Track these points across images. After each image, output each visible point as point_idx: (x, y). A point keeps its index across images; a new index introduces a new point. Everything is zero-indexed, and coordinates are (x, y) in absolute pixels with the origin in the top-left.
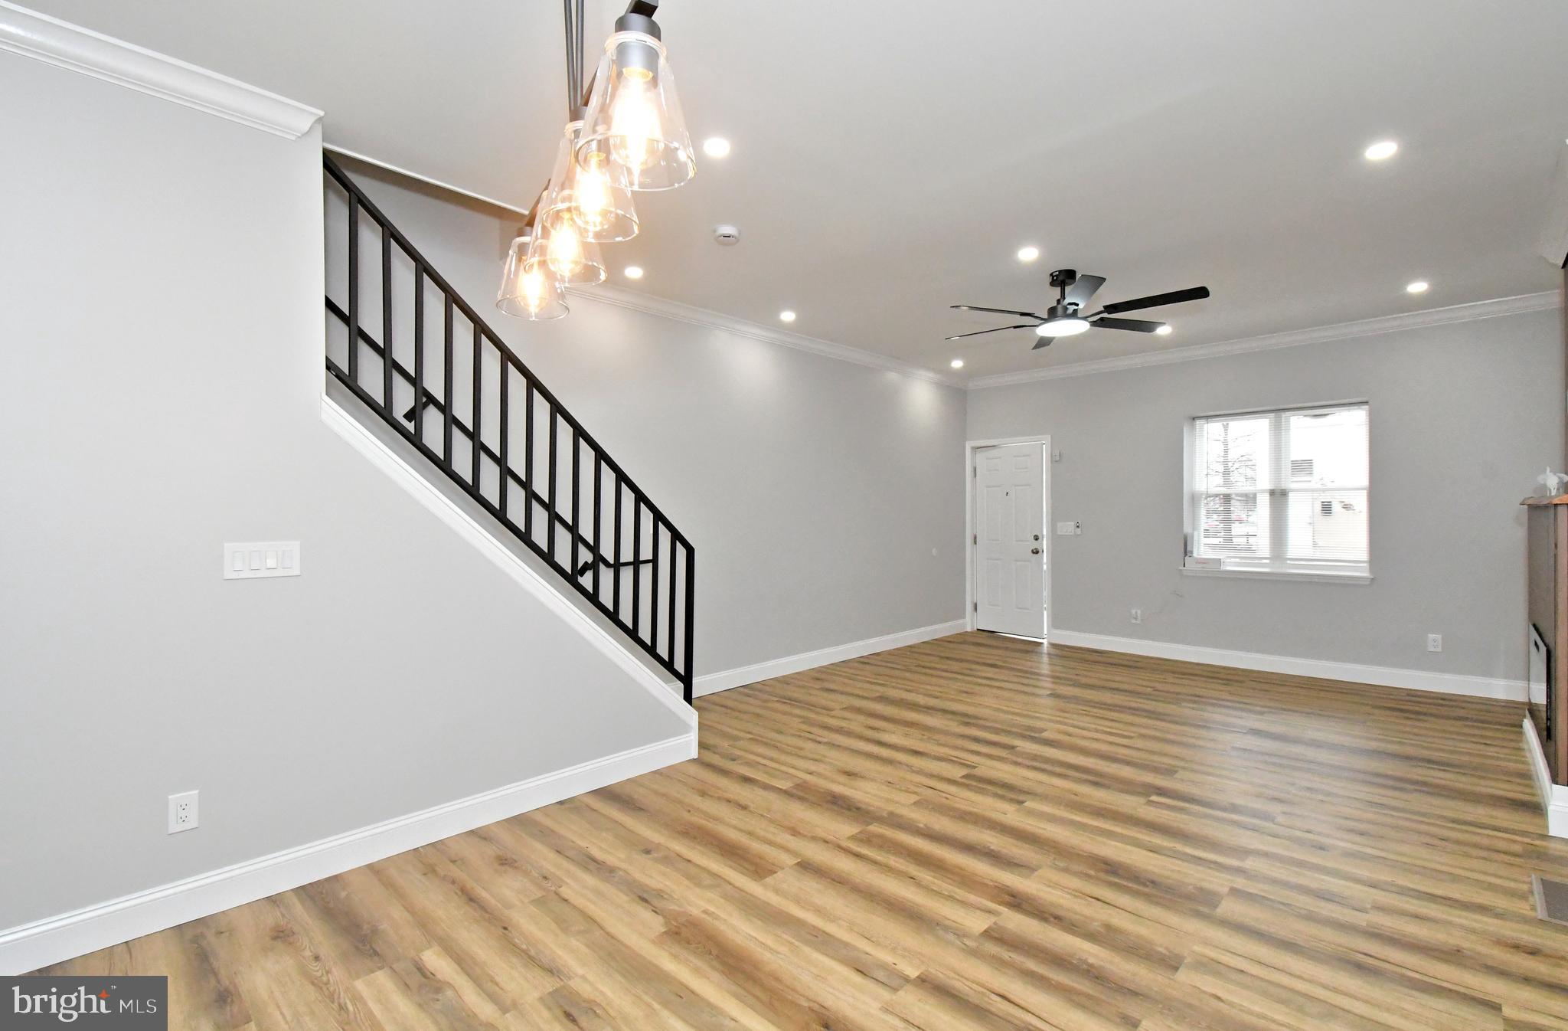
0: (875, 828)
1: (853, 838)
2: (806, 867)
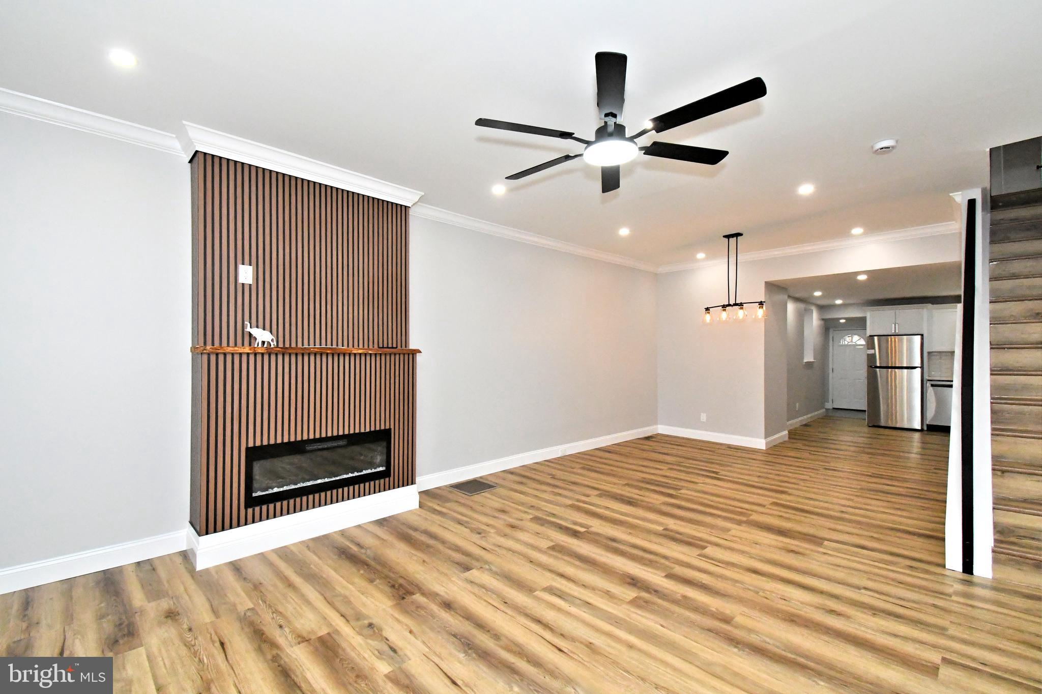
0: (744, 519)
1: (751, 515)
2: (764, 506)
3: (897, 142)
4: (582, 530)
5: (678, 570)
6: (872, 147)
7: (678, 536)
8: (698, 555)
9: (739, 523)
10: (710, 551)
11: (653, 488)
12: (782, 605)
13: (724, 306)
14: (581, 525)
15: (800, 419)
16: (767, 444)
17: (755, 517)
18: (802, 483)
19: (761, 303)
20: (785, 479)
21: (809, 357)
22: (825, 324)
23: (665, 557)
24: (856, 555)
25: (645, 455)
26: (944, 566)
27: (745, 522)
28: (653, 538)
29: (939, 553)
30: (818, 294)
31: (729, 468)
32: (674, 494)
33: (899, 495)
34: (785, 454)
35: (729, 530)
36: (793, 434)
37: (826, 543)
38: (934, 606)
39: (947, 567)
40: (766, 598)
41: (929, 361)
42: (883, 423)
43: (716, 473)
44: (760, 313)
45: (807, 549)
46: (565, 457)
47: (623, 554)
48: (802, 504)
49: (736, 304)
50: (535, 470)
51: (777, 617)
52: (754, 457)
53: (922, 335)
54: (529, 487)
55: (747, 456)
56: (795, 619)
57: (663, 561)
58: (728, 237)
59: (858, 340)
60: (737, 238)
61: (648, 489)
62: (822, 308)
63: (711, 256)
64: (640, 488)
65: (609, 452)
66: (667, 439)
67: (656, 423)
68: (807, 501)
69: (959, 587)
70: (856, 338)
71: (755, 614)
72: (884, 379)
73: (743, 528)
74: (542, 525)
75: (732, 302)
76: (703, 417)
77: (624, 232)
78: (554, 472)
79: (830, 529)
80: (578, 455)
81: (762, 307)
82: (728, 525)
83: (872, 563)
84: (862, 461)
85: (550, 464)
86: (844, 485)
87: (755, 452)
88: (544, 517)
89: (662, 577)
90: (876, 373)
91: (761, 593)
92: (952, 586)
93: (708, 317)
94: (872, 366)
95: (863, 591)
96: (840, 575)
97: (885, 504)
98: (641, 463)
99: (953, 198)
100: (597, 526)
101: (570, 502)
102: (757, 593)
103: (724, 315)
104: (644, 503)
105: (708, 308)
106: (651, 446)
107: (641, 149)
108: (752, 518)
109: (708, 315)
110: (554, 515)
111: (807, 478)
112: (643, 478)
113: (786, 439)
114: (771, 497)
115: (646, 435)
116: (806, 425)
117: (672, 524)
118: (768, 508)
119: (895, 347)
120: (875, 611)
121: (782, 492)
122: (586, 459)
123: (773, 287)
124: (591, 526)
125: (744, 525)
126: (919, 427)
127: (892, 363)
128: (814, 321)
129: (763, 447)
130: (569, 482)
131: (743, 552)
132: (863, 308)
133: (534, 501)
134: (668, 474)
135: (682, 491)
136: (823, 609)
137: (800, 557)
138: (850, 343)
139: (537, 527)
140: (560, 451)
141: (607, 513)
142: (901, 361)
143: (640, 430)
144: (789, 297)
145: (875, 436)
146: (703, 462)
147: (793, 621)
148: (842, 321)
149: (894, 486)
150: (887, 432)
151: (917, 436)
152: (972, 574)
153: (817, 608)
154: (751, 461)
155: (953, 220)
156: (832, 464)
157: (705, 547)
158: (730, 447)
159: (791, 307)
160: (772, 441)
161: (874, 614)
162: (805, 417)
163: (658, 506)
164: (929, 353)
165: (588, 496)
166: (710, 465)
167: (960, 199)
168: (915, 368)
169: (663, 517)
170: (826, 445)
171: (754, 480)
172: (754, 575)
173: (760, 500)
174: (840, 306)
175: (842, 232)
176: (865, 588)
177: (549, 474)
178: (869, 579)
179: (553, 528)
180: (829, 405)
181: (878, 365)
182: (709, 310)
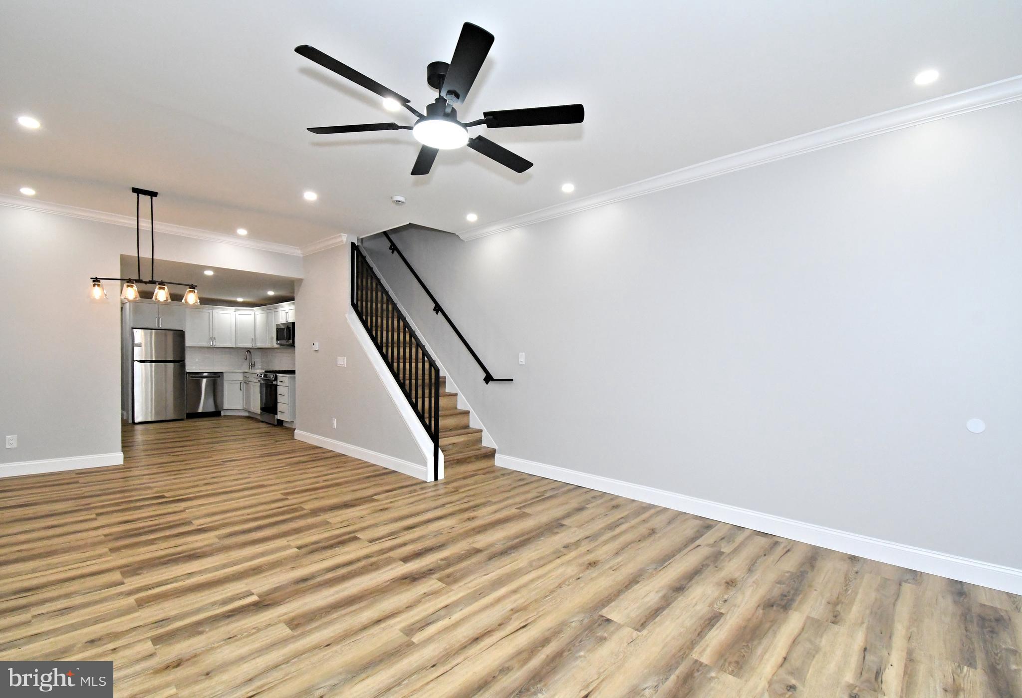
3: (406, 200)
6: (392, 198)
58: (139, 191)
60: (152, 199)
93: (97, 292)
129: (122, 462)
182: (99, 282)
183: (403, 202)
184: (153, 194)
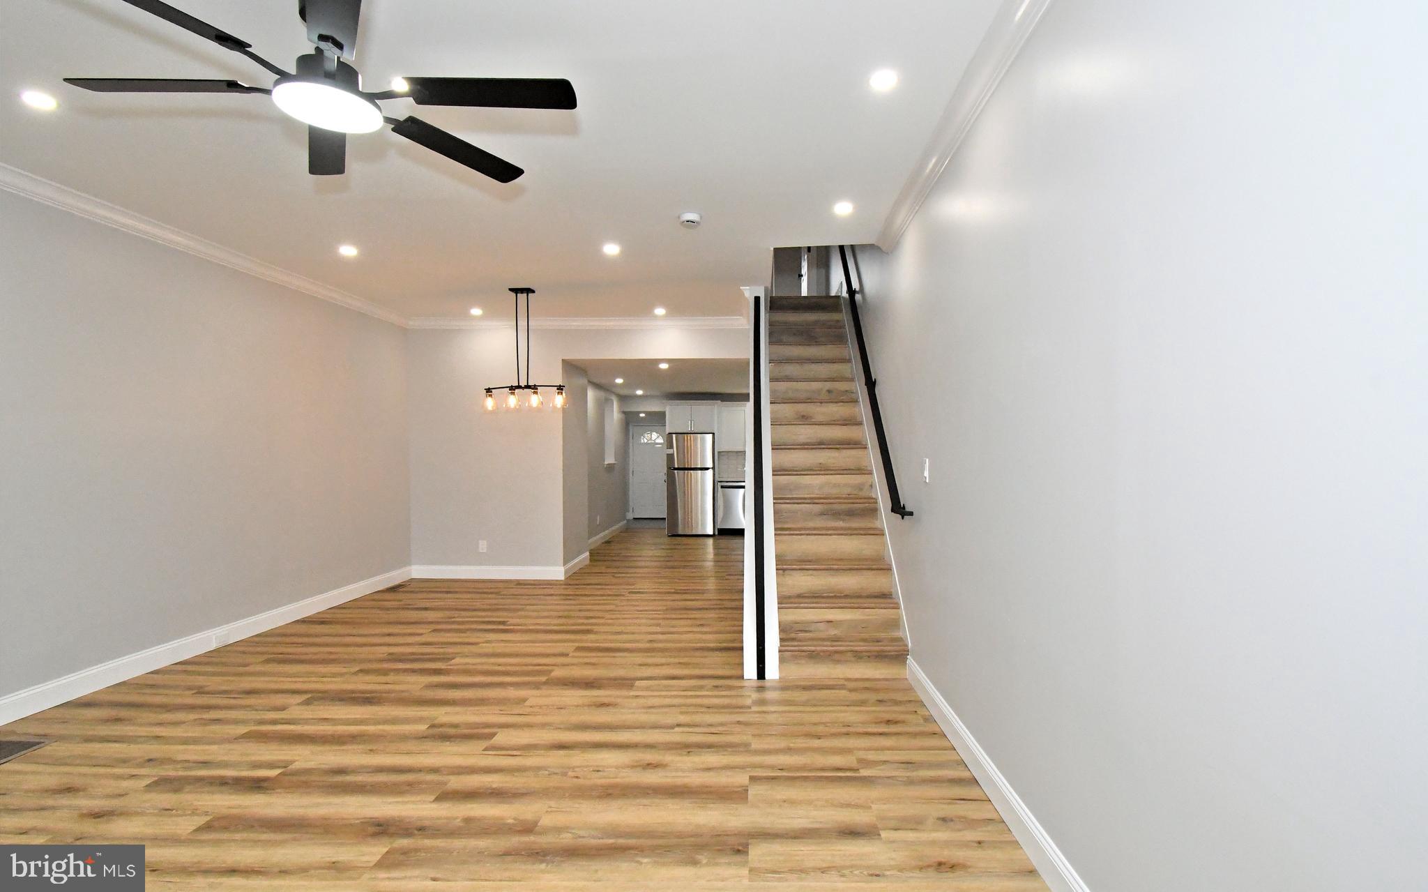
3: (701, 217)
4: (273, 773)
5: (455, 782)
6: (679, 217)
7: (452, 731)
8: (484, 750)
9: (537, 686)
10: (501, 738)
11: (408, 666)
12: (598, 780)
13: (512, 388)
14: (271, 766)
15: (602, 535)
16: (566, 572)
17: (558, 673)
18: (607, 615)
19: (560, 388)
20: (591, 614)
21: (610, 459)
22: (626, 418)
23: (435, 770)
24: (668, 688)
25: (393, 616)
26: (742, 677)
27: (545, 683)
28: (411, 746)
29: (738, 664)
30: (619, 381)
31: (523, 613)
32: (443, 667)
33: (700, 609)
34: (589, 582)
35: (525, 700)
36: (595, 555)
37: (637, 683)
38: (739, 723)
39: (745, 678)
40: (577, 777)
41: (719, 460)
42: (680, 532)
43: (503, 623)
44: (559, 400)
45: (618, 697)
46: (229, 648)
47: (360, 789)
48: (611, 641)
49: (528, 387)
50: (152, 686)
51: (591, 797)
52: (552, 592)
53: (714, 434)
54: (141, 725)
55: (540, 592)
56: (610, 791)
57: (430, 777)
58: (516, 291)
59: (657, 438)
60: (528, 295)
61: (397, 671)
62: (623, 399)
63: (490, 314)
64: (385, 672)
65: (323, 623)
66: (427, 585)
67: (409, 564)
68: (615, 637)
69: (755, 696)
70: (654, 435)
71: (566, 804)
72: (682, 480)
73: (545, 691)
74: (176, 791)
75: (523, 383)
76: (483, 546)
77: (348, 251)
78: (200, 681)
79: (640, 665)
80: (257, 639)
81: (562, 394)
82: (522, 693)
83: (683, 693)
84: (665, 578)
85: (189, 668)
86: (651, 608)
87: (551, 585)
88: (181, 773)
89: (431, 802)
90: (674, 474)
91: (571, 774)
92: (750, 696)
93: (490, 403)
94: (671, 469)
95: (677, 729)
96: (653, 718)
97: (689, 622)
98: (386, 630)
99: (743, 292)
100: (304, 757)
101: (242, 730)
102: (565, 774)
103: (512, 401)
104: (393, 695)
105: (489, 389)
106: (401, 601)
107: (388, 120)
108: (553, 674)
109: (489, 399)
110: (205, 764)
111: (612, 607)
112: (390, 654)
113: (588, 562)
114: (573, 641)
115: (391, 585)
116: (608, 542)
117: (443, 715)
118: (573, 657)
119: (691, 446)
120: (687, 748)
121: (588, 632)
122: (275, 644)
123: (571, 367)
124: (292, 762)
125: (545, 687)
126: (711, 533)
127: (688, 465)
128: (615, 415)
129: (561, 577)
130: (239, 693)
131: (543, 726)
132: (664, 401)
133: (154, 750)
134: (430, 640)
135: (457, 660)
136: (640, 766)
137: (612, 710)
138: (650, 442)
139: (165, 799)
140: (214, 637)
141: (328, 729)
142: (696, 462)
143: (378, 578)
144: (590, 382)
145: (673, 547)
146: (484, 610)
147: (609, 795)
148: (642, 415)
149: (697, 600)
150: (685, 540)
151: (710, 541)
152: (764, 678)
153: (633, 767)
154: (547, 598)
155: (741, 315)
156: (638, 586)
157: (493, 735)
158: (519, 583)
159: (591, 394)
160: (572, 567)
161: (689, 752)
162: (607, 532)
163: (418, 694)
164: (719, 452)
165: (283, 709)
166: (494, 614)
167: (749, 292)
168: (708, 469)
169: (424, 708)
170: (631, 564)
171: (554, 623)
172: (562, 752)
173: (560, 648)
174: (640, 396)
175: (644, 310)
176: (679, 725)
177: (189, 688)
178: (682, 713)
179: (206, 789)
180: (630, 516)
181: (676, 466)
182: (491, 392)
183: (698, 223)
184: (529, 291)
